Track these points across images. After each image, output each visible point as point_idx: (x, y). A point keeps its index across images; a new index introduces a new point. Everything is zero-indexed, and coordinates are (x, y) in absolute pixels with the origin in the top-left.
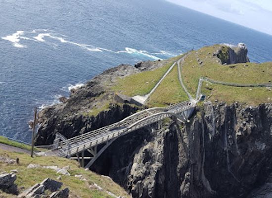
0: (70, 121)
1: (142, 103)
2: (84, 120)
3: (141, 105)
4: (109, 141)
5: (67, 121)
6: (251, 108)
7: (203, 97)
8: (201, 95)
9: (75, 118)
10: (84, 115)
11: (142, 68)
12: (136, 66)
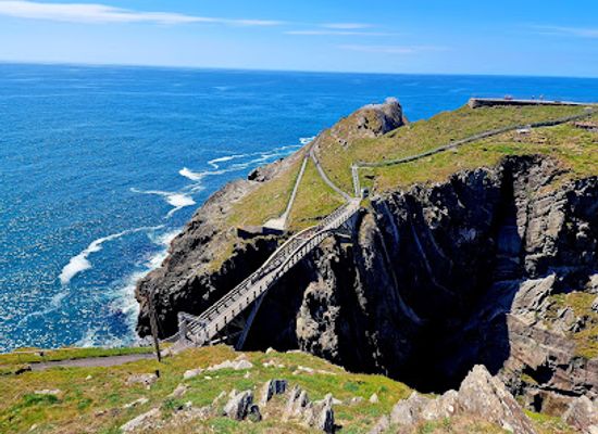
0: (181, 291)
1: (281, 228)
2: (203, 282)
3: (280, 232)
4: (257, 299)
5: (177, 292)
6: (438, 185)
7: (366, 192)
8: (362, 191)
9: (187, 284)
10: (201, 274)
11: (261, 178)
12: (251, 178)
